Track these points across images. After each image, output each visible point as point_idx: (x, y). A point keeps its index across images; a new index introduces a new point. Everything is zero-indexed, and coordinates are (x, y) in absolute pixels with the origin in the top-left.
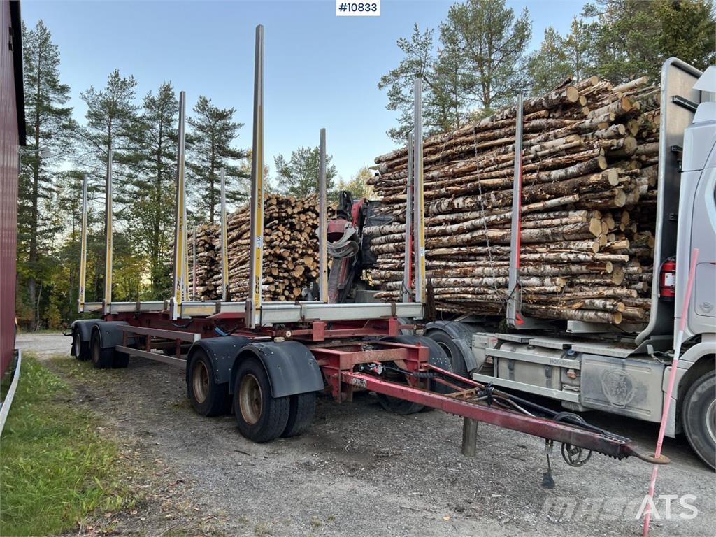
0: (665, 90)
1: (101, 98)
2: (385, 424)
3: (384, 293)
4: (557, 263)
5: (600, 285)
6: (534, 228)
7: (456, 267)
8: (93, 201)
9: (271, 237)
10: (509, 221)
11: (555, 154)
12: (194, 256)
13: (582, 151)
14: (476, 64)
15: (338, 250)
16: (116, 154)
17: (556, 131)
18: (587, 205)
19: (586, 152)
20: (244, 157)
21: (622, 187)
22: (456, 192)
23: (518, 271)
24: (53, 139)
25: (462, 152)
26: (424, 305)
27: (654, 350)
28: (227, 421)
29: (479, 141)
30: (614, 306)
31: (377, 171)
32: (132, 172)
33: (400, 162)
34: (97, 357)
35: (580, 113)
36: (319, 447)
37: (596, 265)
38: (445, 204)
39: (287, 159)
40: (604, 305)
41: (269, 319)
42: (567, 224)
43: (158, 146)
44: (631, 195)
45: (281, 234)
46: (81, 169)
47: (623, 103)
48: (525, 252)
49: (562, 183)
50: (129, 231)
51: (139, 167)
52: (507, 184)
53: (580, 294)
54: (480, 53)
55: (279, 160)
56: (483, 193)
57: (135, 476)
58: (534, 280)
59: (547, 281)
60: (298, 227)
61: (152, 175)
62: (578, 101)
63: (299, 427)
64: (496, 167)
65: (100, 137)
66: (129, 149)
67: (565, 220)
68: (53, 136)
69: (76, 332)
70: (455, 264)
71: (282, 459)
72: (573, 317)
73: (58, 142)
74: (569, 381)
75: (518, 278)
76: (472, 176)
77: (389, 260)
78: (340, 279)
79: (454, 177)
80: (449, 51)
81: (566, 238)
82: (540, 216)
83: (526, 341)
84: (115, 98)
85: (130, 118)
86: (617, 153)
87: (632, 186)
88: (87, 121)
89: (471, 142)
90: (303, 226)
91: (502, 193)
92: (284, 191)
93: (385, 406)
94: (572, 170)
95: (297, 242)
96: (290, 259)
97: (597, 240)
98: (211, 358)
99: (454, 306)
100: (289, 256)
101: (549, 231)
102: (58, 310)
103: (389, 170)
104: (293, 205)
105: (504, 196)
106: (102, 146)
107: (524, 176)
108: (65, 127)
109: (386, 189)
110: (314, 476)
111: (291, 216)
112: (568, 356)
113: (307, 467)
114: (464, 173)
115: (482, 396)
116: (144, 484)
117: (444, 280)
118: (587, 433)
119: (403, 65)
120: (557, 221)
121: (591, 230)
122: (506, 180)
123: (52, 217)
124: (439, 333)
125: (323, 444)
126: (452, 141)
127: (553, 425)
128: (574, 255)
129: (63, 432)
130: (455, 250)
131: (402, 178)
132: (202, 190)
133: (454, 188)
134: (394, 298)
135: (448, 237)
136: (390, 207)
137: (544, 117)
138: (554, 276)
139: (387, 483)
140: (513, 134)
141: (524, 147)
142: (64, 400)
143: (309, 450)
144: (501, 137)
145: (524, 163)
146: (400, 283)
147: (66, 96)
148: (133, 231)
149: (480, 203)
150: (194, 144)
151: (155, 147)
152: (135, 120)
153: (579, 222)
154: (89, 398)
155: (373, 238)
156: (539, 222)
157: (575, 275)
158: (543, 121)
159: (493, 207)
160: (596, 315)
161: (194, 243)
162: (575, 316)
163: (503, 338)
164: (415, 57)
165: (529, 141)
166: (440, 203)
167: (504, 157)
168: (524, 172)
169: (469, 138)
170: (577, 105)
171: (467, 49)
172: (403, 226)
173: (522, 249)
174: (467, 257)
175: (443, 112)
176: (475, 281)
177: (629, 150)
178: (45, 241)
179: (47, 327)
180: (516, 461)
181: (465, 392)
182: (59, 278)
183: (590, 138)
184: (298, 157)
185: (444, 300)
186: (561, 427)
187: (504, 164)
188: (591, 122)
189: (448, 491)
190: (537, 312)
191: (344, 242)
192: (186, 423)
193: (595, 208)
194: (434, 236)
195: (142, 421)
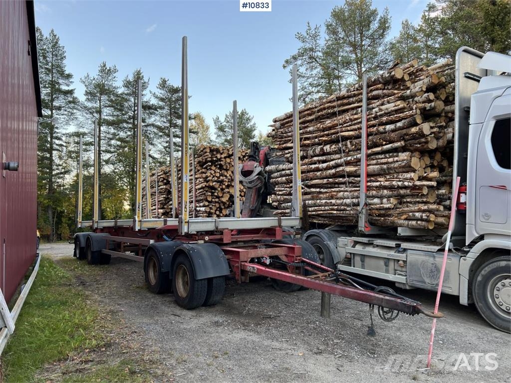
0: (458, 69)
1: (94, 82)
2: (274, 298)
3: (280, 211)
4: (391, 188)
5: (419, 202)
6: (376, 164)
7: (326, 192)
8: (90, 152)
9: (207, 174)
10: (359, 160)
11: (388, 114)
12: (156, 188)
13: (406, 112)
14: (351, 49)
15: (250, 182)
16: (104, 119)
17: (388, 98)
18: (410, 148)
19: (408, 112)
20: (192, 119)
21: (433, 135)
22: (325, 141)
23: (366, 194)
24: (62, 111)
25: (329, 114)
26: (301, 218)
27: (454, 246)
28: (168, 296)
29: (339, 106)
30: (428, 216)
31: (273, 128)
32: (116, 131)
33: (289, 121)
34: (89, 257)
35: (404, 85)
36: (227, 312)
37: (416, 189)
38: (318, 149)
39: (222, 119)
40: (422, 216)
41: (194, 229)
42: (397, 161)
43: (133, 113)
44: (441, 141)
45: (213, 172)
46: (81, 130)
47: (433, 78)
48: (371, 181)
49: (393, 134)
50: (114, 172)
51: (121, 128)
52: (358, 135)
53: (406, 209)
54: (355, 41)
55: (217, 121)
56: (342, 142)
57: (106, 329)
58: (376, 200)
59: (385, 200)
60: (225, 167)
61: (129, 133)
62: (403, 77)
63: (214, 299)
64: (350, 123)
65: (93, 108)
66: (113, 116)
67: (396, 159)
68: (63, 108)
69: (76, 241)
70: (326, 190)
71: (202, 319)
72: (402, 225)
73: (66, 113)
74: (400, 269)
75: (366, 199)
76: (335, 130)
77: (283, 189)
78: (252, 202)
79: (324, 131)
80: (332, 40)
81: (397, 171)
82: (380, 156)
83: (372, 242)
84: (104, 82)
85: (114, 94)
86: (430, 112)
87: (441, 135)
88: (85, 97)
89: (334, 107)
90: (228, 166)
91: (355, 141)
92: (220, 142)
93: (275, 286)
94: (399, 124)
95: (224, 178)
96: (219, 189)
97: (417, 172)
98: (158, 255)
99: (326, 219)
100: (219, 187)
101: (385, 166)
102: (68, 227)
103: (282, 127)
104: (221, 152)
105: (356, 143)
106: (95, 115)
107: (369, 129)
108: (70, 102)
109: (280, 140)
110: (220, 329)
111: (220, 160)
112: (399, 252)
113: (217, 324)
114: (330, 128)
115: (332, 277)
116: (111, 333)
117: (318, 201)
118: (393, 299)
119: (300, 51)
120: (391, 160)
121: (412, 165)
122: (357, 132)
123: (63, 163)
124: (316, 237)
125: (230, 310)
126: (322, 107)
127: (372, 294)
128: (401, 182)
129: (64, 303)
130: (325, 181)
131: (290, 132)
132: (163, 143)
133: (324, 138)
134: (286, 215)
135: (320, 172)
136: (282, 152)
137: (381, 89)
138: (389, 197)
139: (267, 333)
140: (361, 101)
141: (368, 109)
142: (67, 285)
143: (219, 314)
144: (353, 103)
145: (368, 120)
146: (290, 204)
147: (71, 80)
148: (117, 172)
149: (341, 148)
150: (157, 111)
151: (131, 114)
152: (117, 96)
153: (405, 160)
154: (83, 284)
155: (272, 174)
156: (379, 160)
157: (403, 196)
158: (380, 92)
159: (349, 151)
160: (417, 223)
161: (156, 179)
162: (403, 224)
163: (357, 240)
164: (308, 45)
165: (371, 105)
166: (315, 149)
167: (356, 116)
168: (368, 127)
169: (333, 104)
170: (402, 80)
171: (345, 38)
172: (292, 165)
173: (369, 179)
174: (333, 185)
175: (329, 83)
176: (339, 202)
177: (438, 109)
178: (58, 180)
179: (61, 239)
180: (356, 320)
181: (320, 275)
182: (68, 205)
183: (411, 103)
184: (230, 117)
185: (318, 215)
186: (377, 295)
187: (356, 122)
188: (411, 92)
189: (306, 339)
190: (379, 222)
191: (254, 176)
192: (142, 298)
193: (416, 150)
194: (311, 171)
195: (114, 297)
